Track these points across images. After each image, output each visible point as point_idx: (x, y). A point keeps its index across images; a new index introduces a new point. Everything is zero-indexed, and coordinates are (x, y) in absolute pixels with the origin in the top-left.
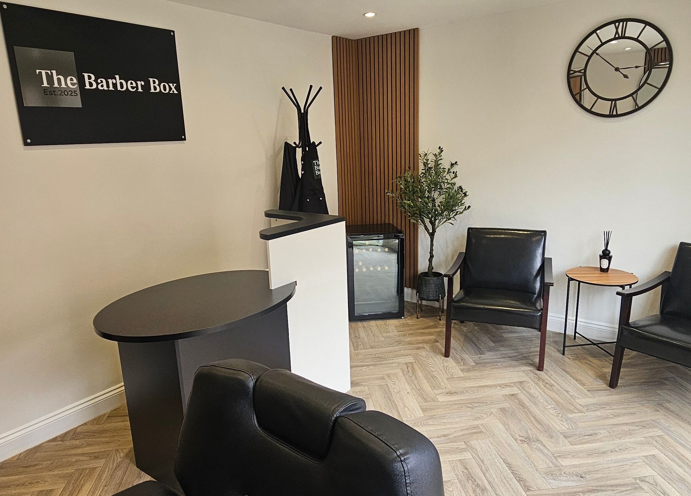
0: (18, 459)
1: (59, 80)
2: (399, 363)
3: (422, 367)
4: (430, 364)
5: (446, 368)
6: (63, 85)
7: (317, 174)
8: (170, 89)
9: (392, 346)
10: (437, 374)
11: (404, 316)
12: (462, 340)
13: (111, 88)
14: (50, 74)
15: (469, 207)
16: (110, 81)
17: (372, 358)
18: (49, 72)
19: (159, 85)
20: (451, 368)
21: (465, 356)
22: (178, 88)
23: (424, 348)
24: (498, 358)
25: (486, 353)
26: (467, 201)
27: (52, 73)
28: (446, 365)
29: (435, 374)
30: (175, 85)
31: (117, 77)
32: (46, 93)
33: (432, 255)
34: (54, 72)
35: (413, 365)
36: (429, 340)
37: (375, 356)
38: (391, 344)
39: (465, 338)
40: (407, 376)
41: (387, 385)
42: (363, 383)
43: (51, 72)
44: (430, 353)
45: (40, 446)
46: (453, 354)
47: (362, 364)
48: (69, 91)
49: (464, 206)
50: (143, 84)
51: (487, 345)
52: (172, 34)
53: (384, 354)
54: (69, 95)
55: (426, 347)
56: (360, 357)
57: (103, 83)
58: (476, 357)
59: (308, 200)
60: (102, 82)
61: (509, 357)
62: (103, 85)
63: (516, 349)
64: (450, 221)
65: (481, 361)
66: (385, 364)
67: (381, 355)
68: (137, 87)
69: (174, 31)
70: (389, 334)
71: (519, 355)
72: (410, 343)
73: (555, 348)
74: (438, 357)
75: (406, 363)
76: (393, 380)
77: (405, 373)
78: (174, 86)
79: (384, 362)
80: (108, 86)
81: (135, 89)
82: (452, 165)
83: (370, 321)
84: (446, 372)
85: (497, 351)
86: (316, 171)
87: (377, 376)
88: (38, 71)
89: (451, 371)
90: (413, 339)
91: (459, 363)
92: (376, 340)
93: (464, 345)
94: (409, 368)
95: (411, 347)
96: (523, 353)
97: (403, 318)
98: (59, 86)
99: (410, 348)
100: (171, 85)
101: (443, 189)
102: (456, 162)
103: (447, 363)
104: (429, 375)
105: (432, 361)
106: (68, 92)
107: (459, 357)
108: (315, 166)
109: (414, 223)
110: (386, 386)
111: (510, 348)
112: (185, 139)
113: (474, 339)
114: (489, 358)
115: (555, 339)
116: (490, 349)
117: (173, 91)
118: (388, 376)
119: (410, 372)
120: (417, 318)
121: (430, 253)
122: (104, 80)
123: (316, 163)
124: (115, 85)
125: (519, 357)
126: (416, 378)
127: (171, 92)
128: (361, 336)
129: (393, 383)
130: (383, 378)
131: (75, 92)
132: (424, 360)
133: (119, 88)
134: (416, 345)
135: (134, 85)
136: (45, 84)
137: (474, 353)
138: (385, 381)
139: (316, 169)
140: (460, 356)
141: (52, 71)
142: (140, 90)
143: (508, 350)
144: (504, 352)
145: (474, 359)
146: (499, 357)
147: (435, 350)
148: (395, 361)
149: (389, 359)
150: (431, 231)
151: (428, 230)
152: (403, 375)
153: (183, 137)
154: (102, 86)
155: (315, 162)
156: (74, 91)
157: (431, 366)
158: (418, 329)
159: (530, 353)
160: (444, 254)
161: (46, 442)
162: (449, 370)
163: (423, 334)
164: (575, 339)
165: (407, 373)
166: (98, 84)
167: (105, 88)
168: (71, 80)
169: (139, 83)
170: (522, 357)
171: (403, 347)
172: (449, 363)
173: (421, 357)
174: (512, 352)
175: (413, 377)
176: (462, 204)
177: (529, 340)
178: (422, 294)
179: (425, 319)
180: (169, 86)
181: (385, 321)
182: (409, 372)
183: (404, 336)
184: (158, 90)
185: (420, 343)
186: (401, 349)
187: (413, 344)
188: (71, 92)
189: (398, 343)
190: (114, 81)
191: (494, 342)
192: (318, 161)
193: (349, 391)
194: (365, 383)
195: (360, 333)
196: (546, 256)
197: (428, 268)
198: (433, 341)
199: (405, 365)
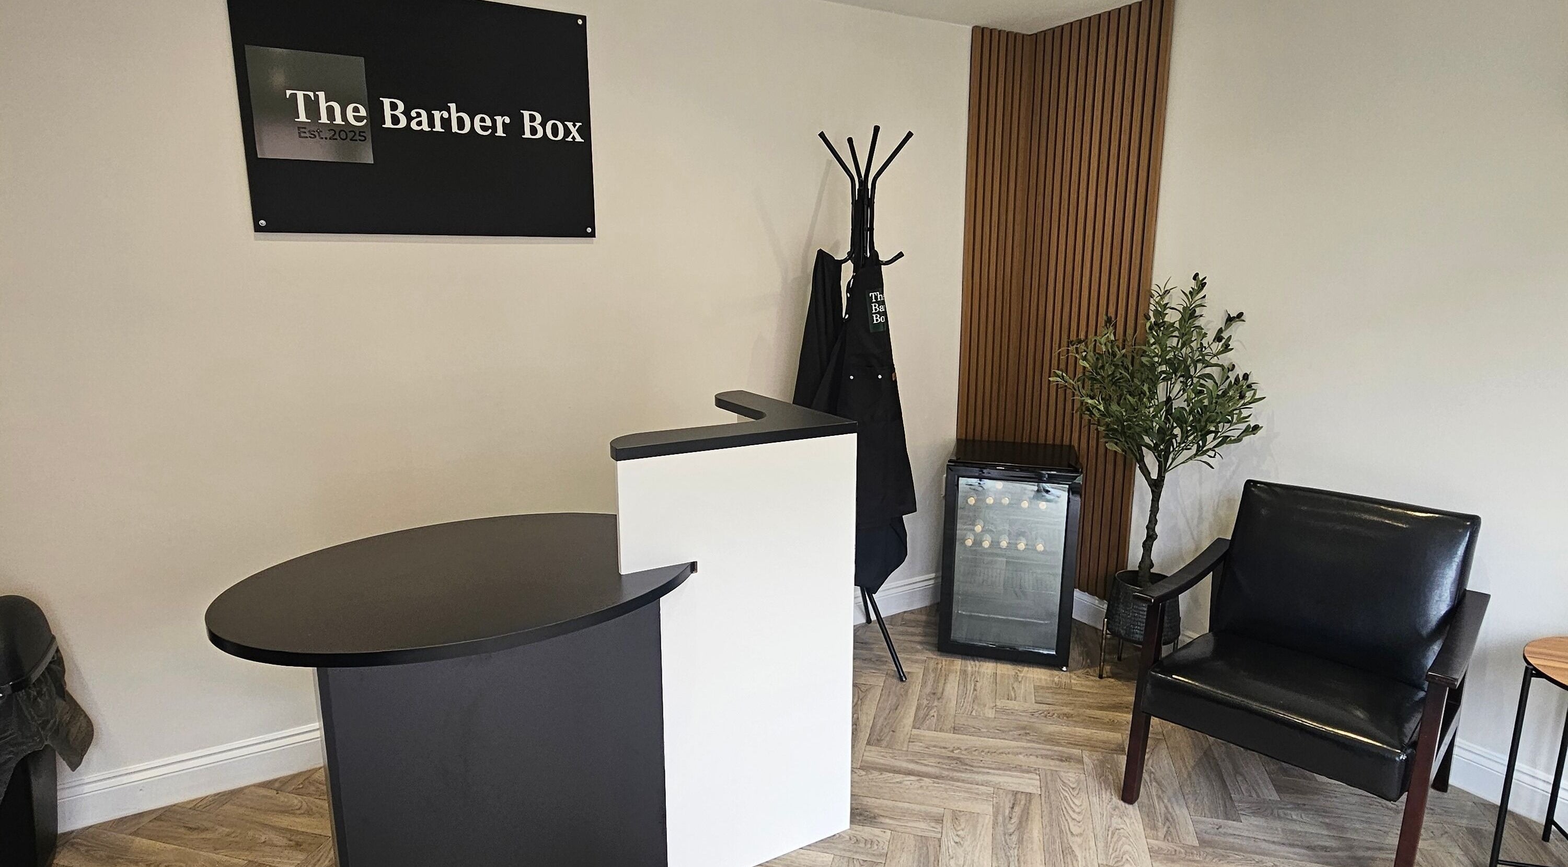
0: (193, 808)
1: (330, 110)
2: (997, 787)
3: (1051, 813)
4: (1074, 811)
5: (1113, 834)
6: (338, 120)
7: (875, 322)
8: (567, 132)
9: (1004, 735)
10: (1080, 846)
11: (1067, 666)
12: (1191, 763)
13: (438, 128)
14: (313, 99)
15: (1256, 428)
16: (437, 114)
17: (943, 757)
18: (311, 94)
19: (543, 125)
20: (1127, 838)
21: (1182, 814)
22: (585, 131)
23: (1080, 761)
24: (1274, 842)
25: (1242, 818)
26: (1255, 414)
27: (317, 97)
28: (1114, 825)
29: (1075, 842)
30: (578, 124)
31: (453, 106)
32: (303, 135)
33: (1151, 533)
34: (322, 95)
35: (1030, 801)
36: (1104, 742)
37: (952, 755)
38: (1003, 732)
39: (1200, 759)
40: (1000, 829)
41: (939, 840)
42: (888, 821)
43: (314, 93)
44: (1090, 779)
45: (240, 791)
46: (1149, 796)
47: (912, 766)
48: (350, 132)
49: (1247, 424)
50: (507, 120)
51: (1254, 795)
52: (580, 22)
53: (976, 753)
54: (348, 139)
55: (1086, 760)
56: (917, 747)
57: (421, 117)
58: (1210, 822)
59: (852, 377)
60: (419, 115)
61: (1309, 848)
62: (421, 122)
63: (1343, 829)
64: (1205, 458)
65: (1217, 838)
66: (963, 781)
67: (965, 756)
68: (494, 127)
69: (585, 17)
70: (1011, 704)
71: (1339, 849)
72: (1051, 740)
73: (1466, 852)
74: (1106, 795)
75: (1015, 793)
76: (959, 833)
77: (1000, 819)
78: (577, 127)
79: (963, 775)
80: (431, 123)
81: (490, 131)
82: (1230, 320)
83: (985, 661)
84: (1107, 846)
85: (1279, 817)
86: (874, 315)
87: (929, 809)
88: (288, 92)
89: (1122, 845)
90: (1065, 729)
91: (1154, 828)
92: (974, 713)
93: (1189, 776)
94: (1017, 809)
95: (1049, 750)
96: (1356, 843)
97: (1064, 669)
98: (329, 122)
99: (1044, 752)
100: (570, 124)
101: (1191, 377)
102: (1241, 315)
103: (1120, 820)
104: (1058, 841)
105: (1086, 804)
106: (346, 135)
107: (1163, 809)
108: (873, 305)
109: (1116, 452)
110: (937, 842)
111: (1321, 820)
112: (593, 235)
113: (1227, 767)
114: (1246, 834)
115: (1474, 824)
116: (1261, 809)
117: (574, 138)
118: (956, 816)
119: (1013, 821)
120: (1101, 677)
121: (1147, 527)
122: (424, 113)
123: (876, 297)
124: (446, 123)
125: (1339, 854)
126: (1020, 841)
127: (569, 139)
128: (946, 693)
129: (957, 839)
130: (939, 820)
131: (362, 134)
132: (1065, 797)
133: (455, 129)
134: (1065, 749)
135: (489, 123)
136: (302, 117)
137: (1210, 811)
138: (940, 830)
139: (874, 311)
140: (1166, 807)
141: (317, 93)
142: (500, 133)
143: (1312, 825)
144: (1297, 827)
145: (1202, 827)
146: (1276, 840)
147: (1102, 773)
148: (989, 778)
149: (981, 770)
150: (1154, 476)
151: (1146, 473)
152: (990, 826)
153: (589, 230)
154: (419, 123)
155: (872, 294)
156: (360, 132)
157: (1075, 816)
158: (1090, 707)
159: (1380, 849)
160: (1192, 534)
161: (254, 785)
162: (1118, 841)
163: (1094, 722)
164: (1546, 837)
165: (1004, 821)
166: (410, 119)
167: (425, 127)
168: (356, 110)
169: (499, 119)
170: (1349, 857)
171: (1029, 745)
172: (1128, 821)
173: (1059, 785)
174: (1325, 832)
175: (1014, 838)
176: (1241, 420)
177: (1391, 809)
178: (1115, 622)
179: (1120, 683)
180: (566, 127)
181: (1019, 668)
182: (1011, 818)
183: (1046, 716)
184: (540, 134)
185: (1075, 745)
186: (1022, 750)
187: (1058, 744)
188: (353, 134)
189: (1022, 732)
190: (446, 115)
191: (1279, 789)
192: (882, 293)
193: (844, 832)
194: (891, 822)
195: (948, 686)
196: (1471, 585)
197: (1140, 563)
198: (1113, 746)
199: (1010, 796)
